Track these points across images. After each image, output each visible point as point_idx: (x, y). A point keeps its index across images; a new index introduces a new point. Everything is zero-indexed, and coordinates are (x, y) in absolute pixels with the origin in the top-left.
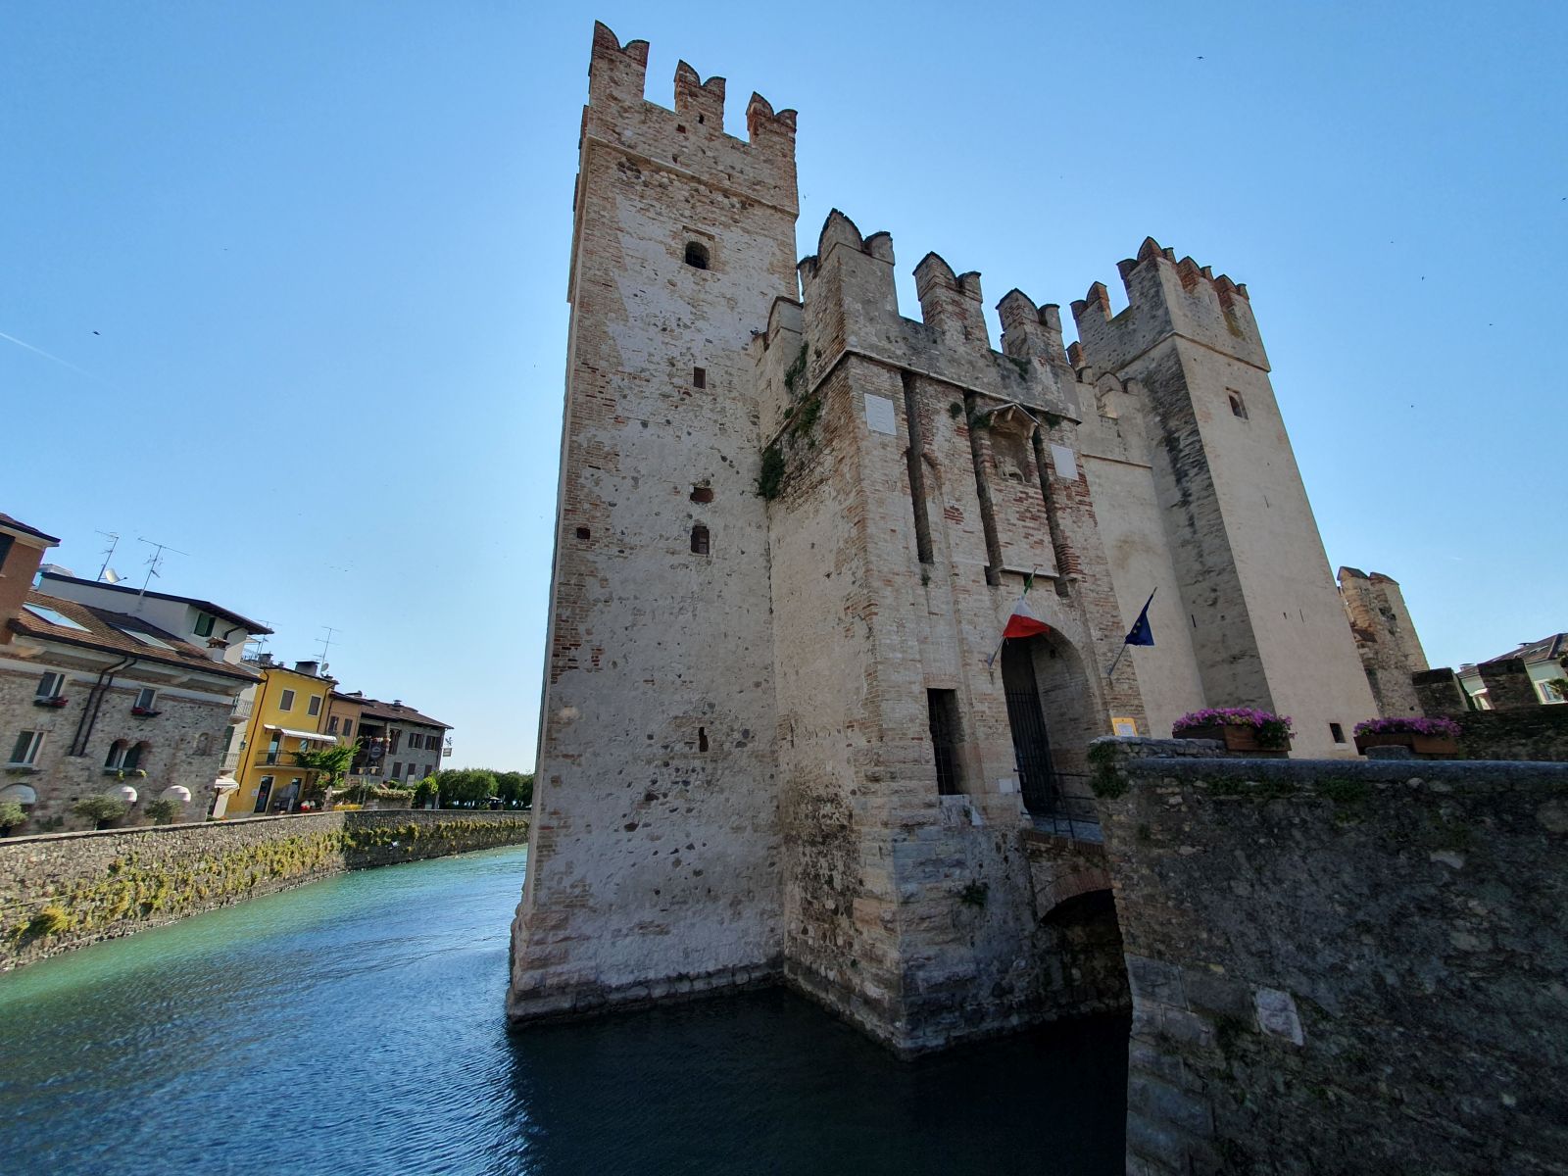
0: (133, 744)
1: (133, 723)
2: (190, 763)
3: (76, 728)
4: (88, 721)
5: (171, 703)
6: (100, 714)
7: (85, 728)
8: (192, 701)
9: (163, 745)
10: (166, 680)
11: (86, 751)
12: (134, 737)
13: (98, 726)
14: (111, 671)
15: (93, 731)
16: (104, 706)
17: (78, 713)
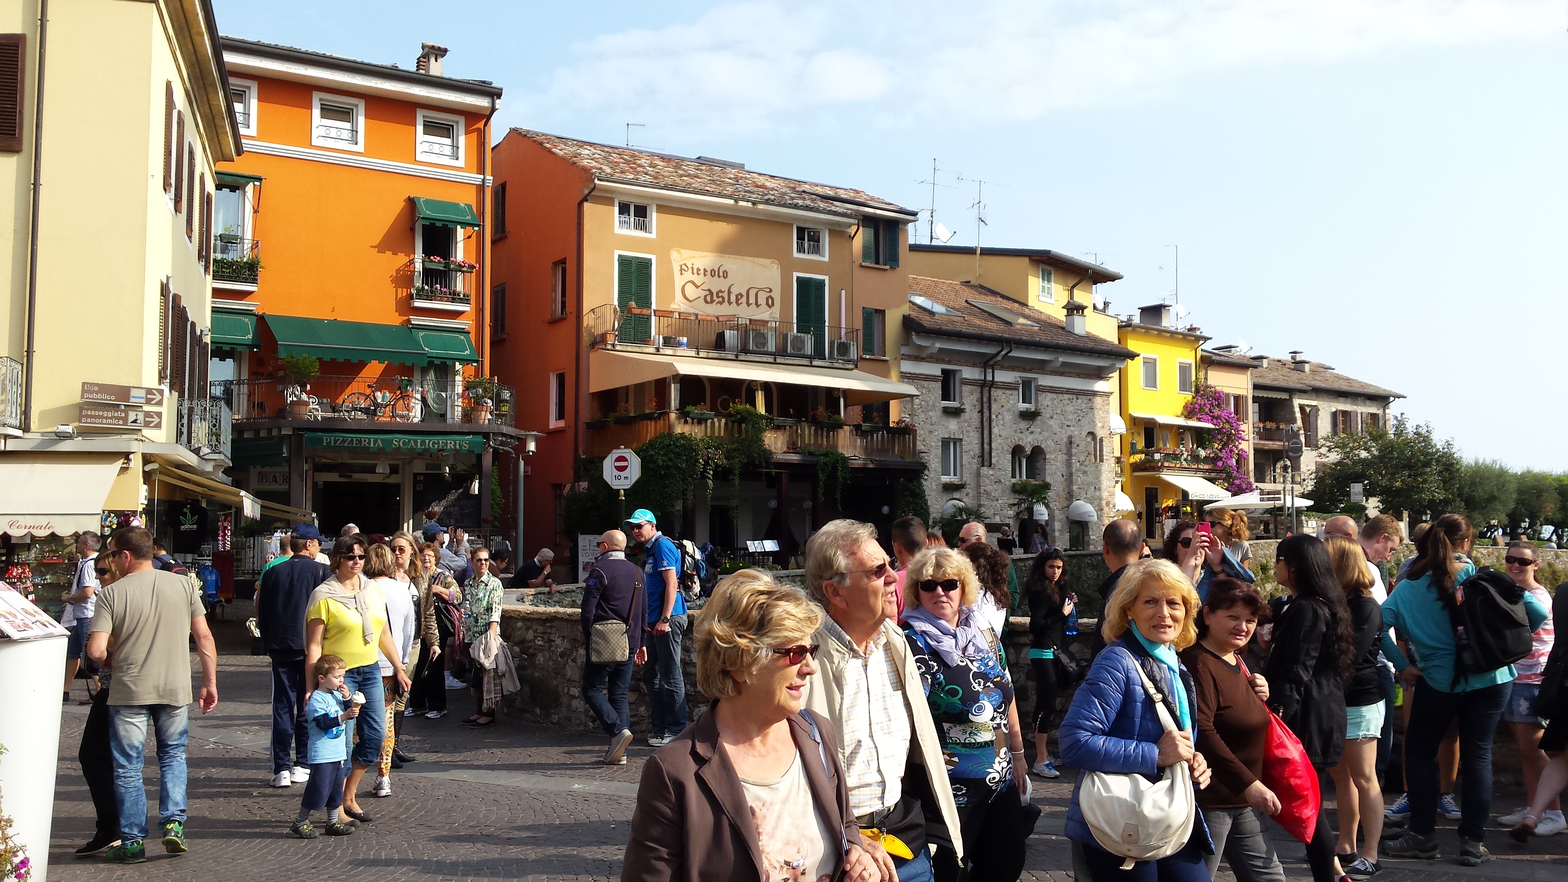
0: (1028, 450)
1: (1023, 425)
2: (1085, 472)
3: (979, 435)
4: (986, 424)
5: (1050, 395)
6: (993, 417)
7: (986, 432)
8: (1069, 391)
9: (1055, 451)
10: (1041, 367)
11: (993, 461)
12: (1028, 442)
13: (995, 431)
14: (991, 363)
15: (993, 437)
16: (994, 407)
17: (976, 416)
